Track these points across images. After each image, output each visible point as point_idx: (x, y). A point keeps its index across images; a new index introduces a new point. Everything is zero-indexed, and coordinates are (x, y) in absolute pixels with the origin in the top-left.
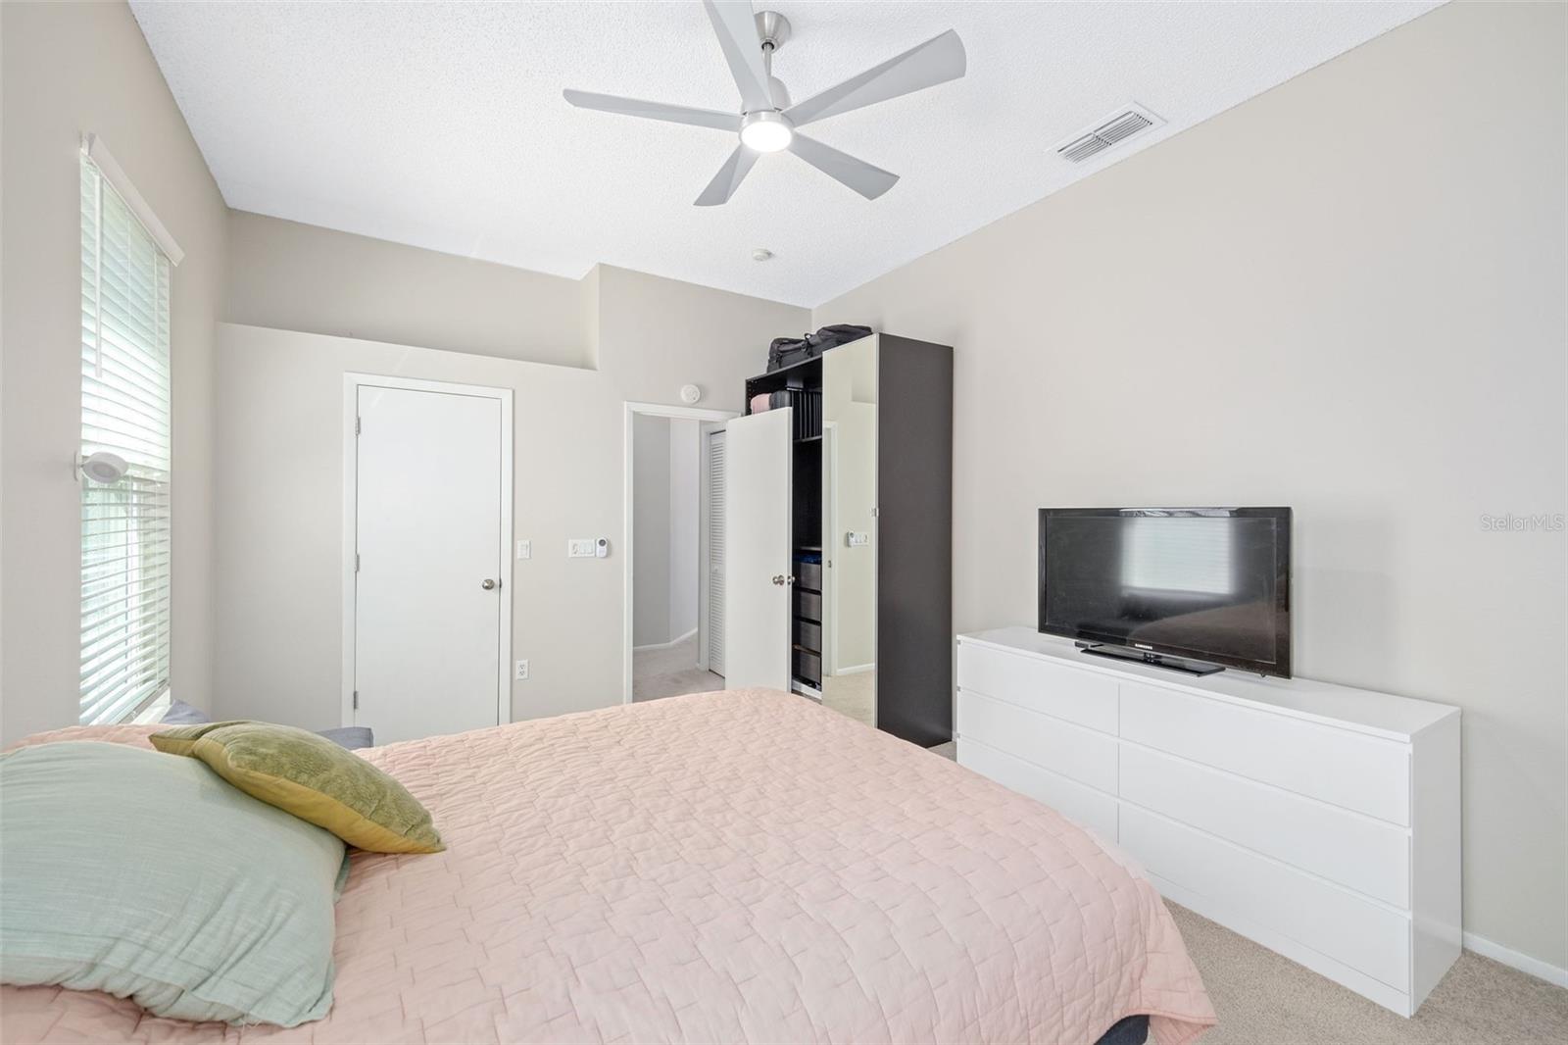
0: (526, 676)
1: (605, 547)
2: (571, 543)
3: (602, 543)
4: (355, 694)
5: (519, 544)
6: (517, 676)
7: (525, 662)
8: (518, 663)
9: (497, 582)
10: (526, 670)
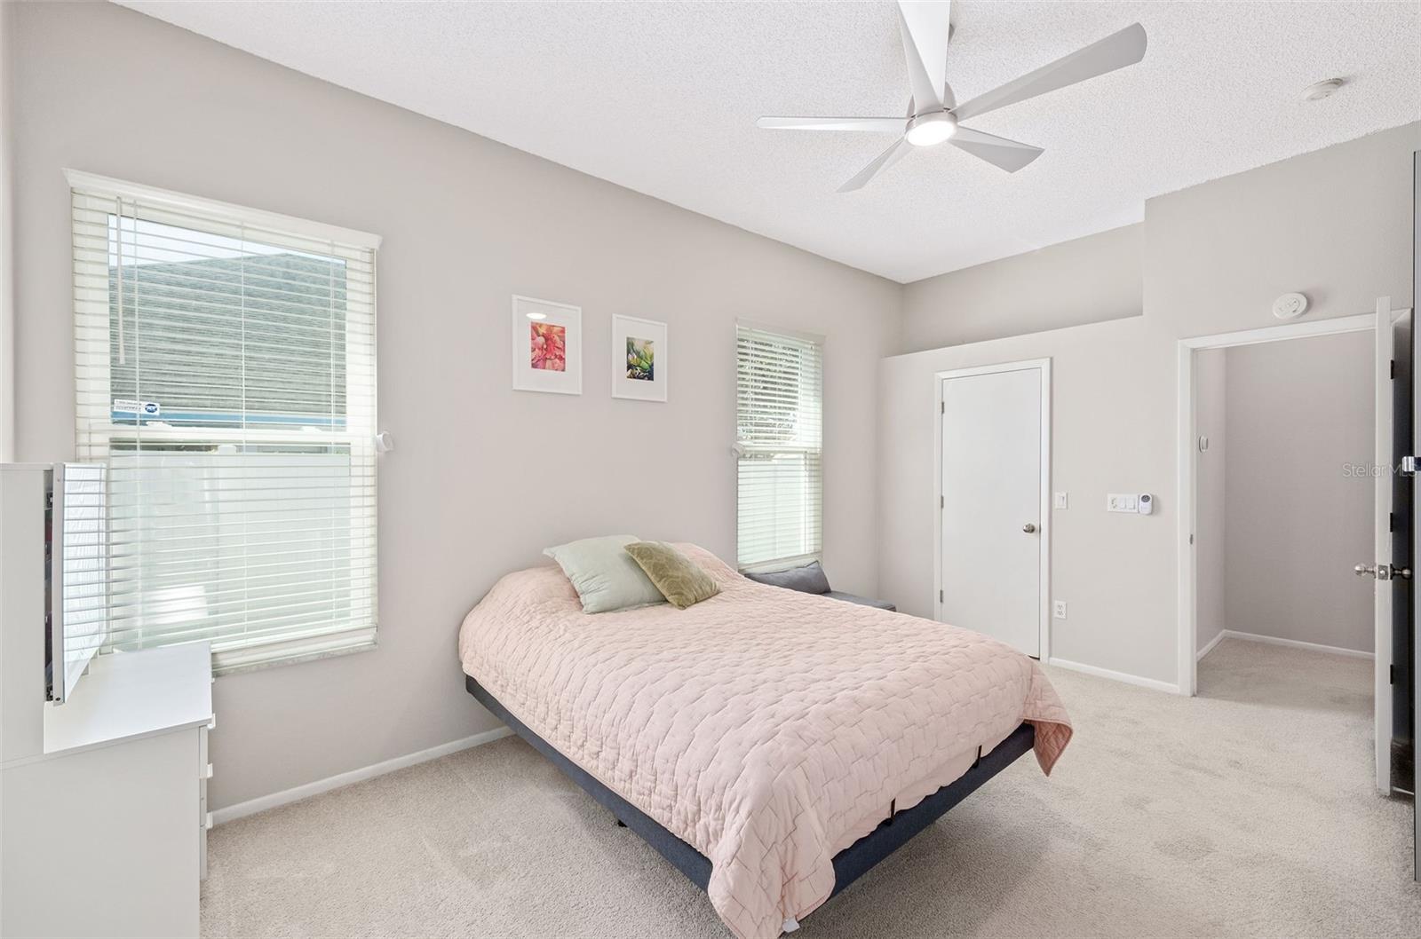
0: (1064, 616)
1: (1150, 502)
2: (1110, 497)
3: (1146, 499)
4: (941, 592)
5: (1056, 495)
6: (1056, 615)
7: (1063, 603)
8: (1056, 603)
9: (1037, 527)
10: (1064, 610)
